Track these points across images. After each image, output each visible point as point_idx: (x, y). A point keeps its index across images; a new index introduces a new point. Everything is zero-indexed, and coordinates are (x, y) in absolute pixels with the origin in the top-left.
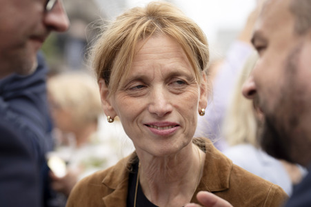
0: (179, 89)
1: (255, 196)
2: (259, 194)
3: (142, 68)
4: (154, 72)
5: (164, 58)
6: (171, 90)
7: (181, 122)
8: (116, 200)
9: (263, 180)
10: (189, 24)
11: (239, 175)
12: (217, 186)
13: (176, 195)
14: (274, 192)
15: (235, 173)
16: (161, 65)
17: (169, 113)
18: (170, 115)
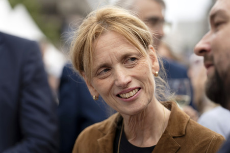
0: (133, 65)
1: (203, 140)
2: (206, 139)
3: (102, 58)
4: (111, 59)
5: (115, 47)
6: (127, 67)
7: (141, 85)
8: (107, 141)
9: (209, 130)
10: (126, 18)
11: (193, 126)
12: (177, 133)
13: (148, 138)
14: (217, 138)
15: (191, 124)
16: (114, 53)
17: (129, 82)
18: (131, 83)
